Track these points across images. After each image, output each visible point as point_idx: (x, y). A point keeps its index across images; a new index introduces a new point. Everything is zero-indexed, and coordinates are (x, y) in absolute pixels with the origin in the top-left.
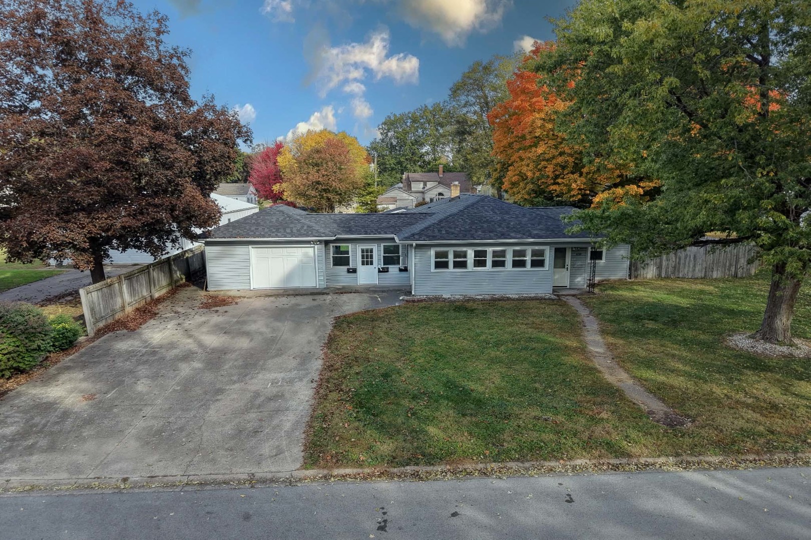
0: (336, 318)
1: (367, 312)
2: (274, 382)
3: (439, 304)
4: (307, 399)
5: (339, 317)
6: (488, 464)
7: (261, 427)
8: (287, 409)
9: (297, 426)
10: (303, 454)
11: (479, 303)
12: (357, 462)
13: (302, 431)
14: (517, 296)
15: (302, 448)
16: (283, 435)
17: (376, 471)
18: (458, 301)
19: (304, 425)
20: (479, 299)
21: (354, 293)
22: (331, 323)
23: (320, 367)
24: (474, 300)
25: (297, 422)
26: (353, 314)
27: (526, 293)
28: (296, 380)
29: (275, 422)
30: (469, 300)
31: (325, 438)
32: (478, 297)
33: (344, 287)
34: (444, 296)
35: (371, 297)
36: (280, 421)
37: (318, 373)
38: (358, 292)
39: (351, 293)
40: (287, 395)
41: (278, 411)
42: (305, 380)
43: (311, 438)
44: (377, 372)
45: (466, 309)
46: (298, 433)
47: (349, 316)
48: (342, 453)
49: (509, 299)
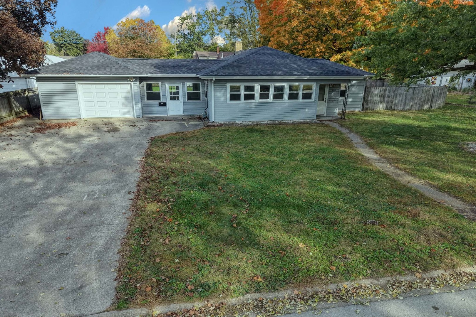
0: (152, 139)
1: (177, 133)
2: (90, 195)
3: (235, 128)
4: (124, 211)
5: (154, 138)
6: (340, 284)
7: (68, 247)
8: (102, 224)
9: (111, 244)
10: (115, 284)
11: (265, 126)
12: (184, 293)
13: (117, 251)
14: (292, 122)
15: (115, 275)
16: (93, 257)
17: (209, 305)
18: (249, 125)
19: (119, 243)
20: (263, 124)
21: (165, 120)
22: (148, 142)
23: (138, 179)
24: (261, 125)
25: (112, 239)
26: (166, 135)
27: (298, 119)
28: (113, 192)
29: (86, 240)
30: (257, 125)
31: (143, 259)
32: (263, 123)
33: (157, 117)
34: (237, 122)
35: (180, 124)
36: (92, 239)
37: (135, 184)
38: (169, 120)
39: (163, 120)
40: (103, 208)
41: (90, 227)
42: (123, 191)
43: (126, 261)
44: (193, 181)
45: (257, 131)
46: (111, 254)
47: (163, 137)
48: (165, 280)
49: (286, 123)
